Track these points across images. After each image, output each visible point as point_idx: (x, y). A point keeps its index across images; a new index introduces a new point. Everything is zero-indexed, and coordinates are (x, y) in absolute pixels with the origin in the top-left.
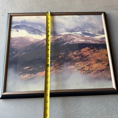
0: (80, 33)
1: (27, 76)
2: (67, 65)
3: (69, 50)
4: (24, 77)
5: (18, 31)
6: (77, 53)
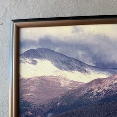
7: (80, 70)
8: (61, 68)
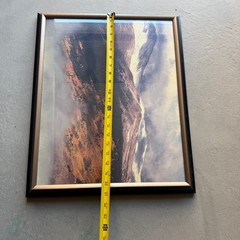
0: (144, 134)
1: (68, 46)
2: (83, 107)
5: (145, 31)
7: (140, 64)
8: (141, 50)
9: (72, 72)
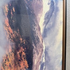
2: (13, 45)
3: (27, 48)
4: (6, 7)
5: (49, 4)
6: (24, 56)
8: (46, 14)
9: (8, 25)
